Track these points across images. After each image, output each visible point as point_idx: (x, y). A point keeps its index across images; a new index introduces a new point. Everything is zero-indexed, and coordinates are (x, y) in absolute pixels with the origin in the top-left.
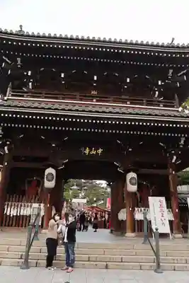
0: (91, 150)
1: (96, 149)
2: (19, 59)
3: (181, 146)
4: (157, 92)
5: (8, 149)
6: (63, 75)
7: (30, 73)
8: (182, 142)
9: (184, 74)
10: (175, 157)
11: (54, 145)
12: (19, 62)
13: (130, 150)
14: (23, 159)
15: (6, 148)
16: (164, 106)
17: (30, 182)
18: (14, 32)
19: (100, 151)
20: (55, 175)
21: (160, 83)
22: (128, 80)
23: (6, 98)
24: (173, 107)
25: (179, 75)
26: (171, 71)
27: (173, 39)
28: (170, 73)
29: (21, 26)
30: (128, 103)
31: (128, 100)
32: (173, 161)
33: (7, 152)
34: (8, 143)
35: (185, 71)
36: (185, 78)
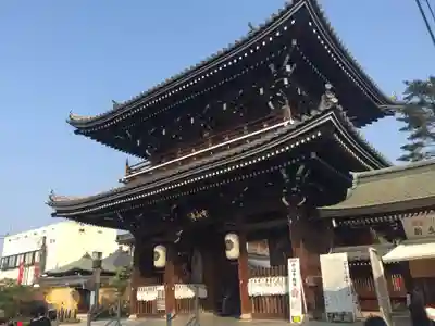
0: (196, 214)
2: (128, 132)
3: (287, 181)
6: (164, 132)
7: (139, 143)
8: (285, 175)
12: (129, 135)
13: (233, 202)
19: (204, 212)
21: (261, 91)
22: (225, 107)
26: (272, 67)
29: (113, 101)
30: (227, 139)
35: (288, 57)
36: (288, 68)
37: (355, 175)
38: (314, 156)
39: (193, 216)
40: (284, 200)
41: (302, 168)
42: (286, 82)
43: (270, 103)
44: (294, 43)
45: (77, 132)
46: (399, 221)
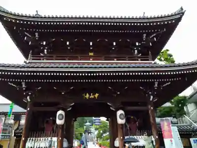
0: (90, 95)
1: (94, 95)
2: (37, 34)
3: (156, 88)
4: (136, 51)
5: (30, 98)
6: (68, 43)
7: (44, 43)
8: (156, 85)
9: (154, 37)
10: (152, 97)
11: (63, 93)
12: (37, 36)
13: (119, 93)
14: (43, 104)
15: (28, 97)
16: (141, 60)
17: (47, 122)
18: (32, 15)
19: (97, 95)
20: (64, 115)
21: (137, 44)
22: (114, 44)
23: (28, 62)
24: (148, 60)
25: (151, 37)
26: (145, 35)
27: (144, 13)
28: (144, 37)
29: (37, 11)
30: (116, 60)
31: (115, 57)
32: (151, 99)
33: (29, 100)
34: (30, 94)
35: (155, 35)
36: (155, 39)
41: (169, 83)
42: (151, 44)
44: (165, 30)
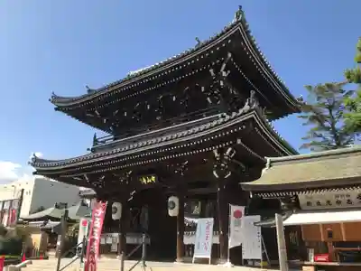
0: (147, 179)
1: (150, 177)
3: (218, 159)
6: (126, 114)
7: (105, 121)
8: (216, 154)
12: (98, 114)
16: (207, 115)
19: (153, 178)
25: (222, 71)
26: (211, 71)
29: (86, 86)
30: (174, 123)
32: (216, 176)
35: (224, 65)
36: (224, 74)
37: (268, 159)
38: (239, 142)
39: (144, 181)
40: (215, 173)
41: (230, 149)
42: (222, 84)
43: (208, 99)
44: (230, 55)
45: (56, 109)
46: (296, 196)
